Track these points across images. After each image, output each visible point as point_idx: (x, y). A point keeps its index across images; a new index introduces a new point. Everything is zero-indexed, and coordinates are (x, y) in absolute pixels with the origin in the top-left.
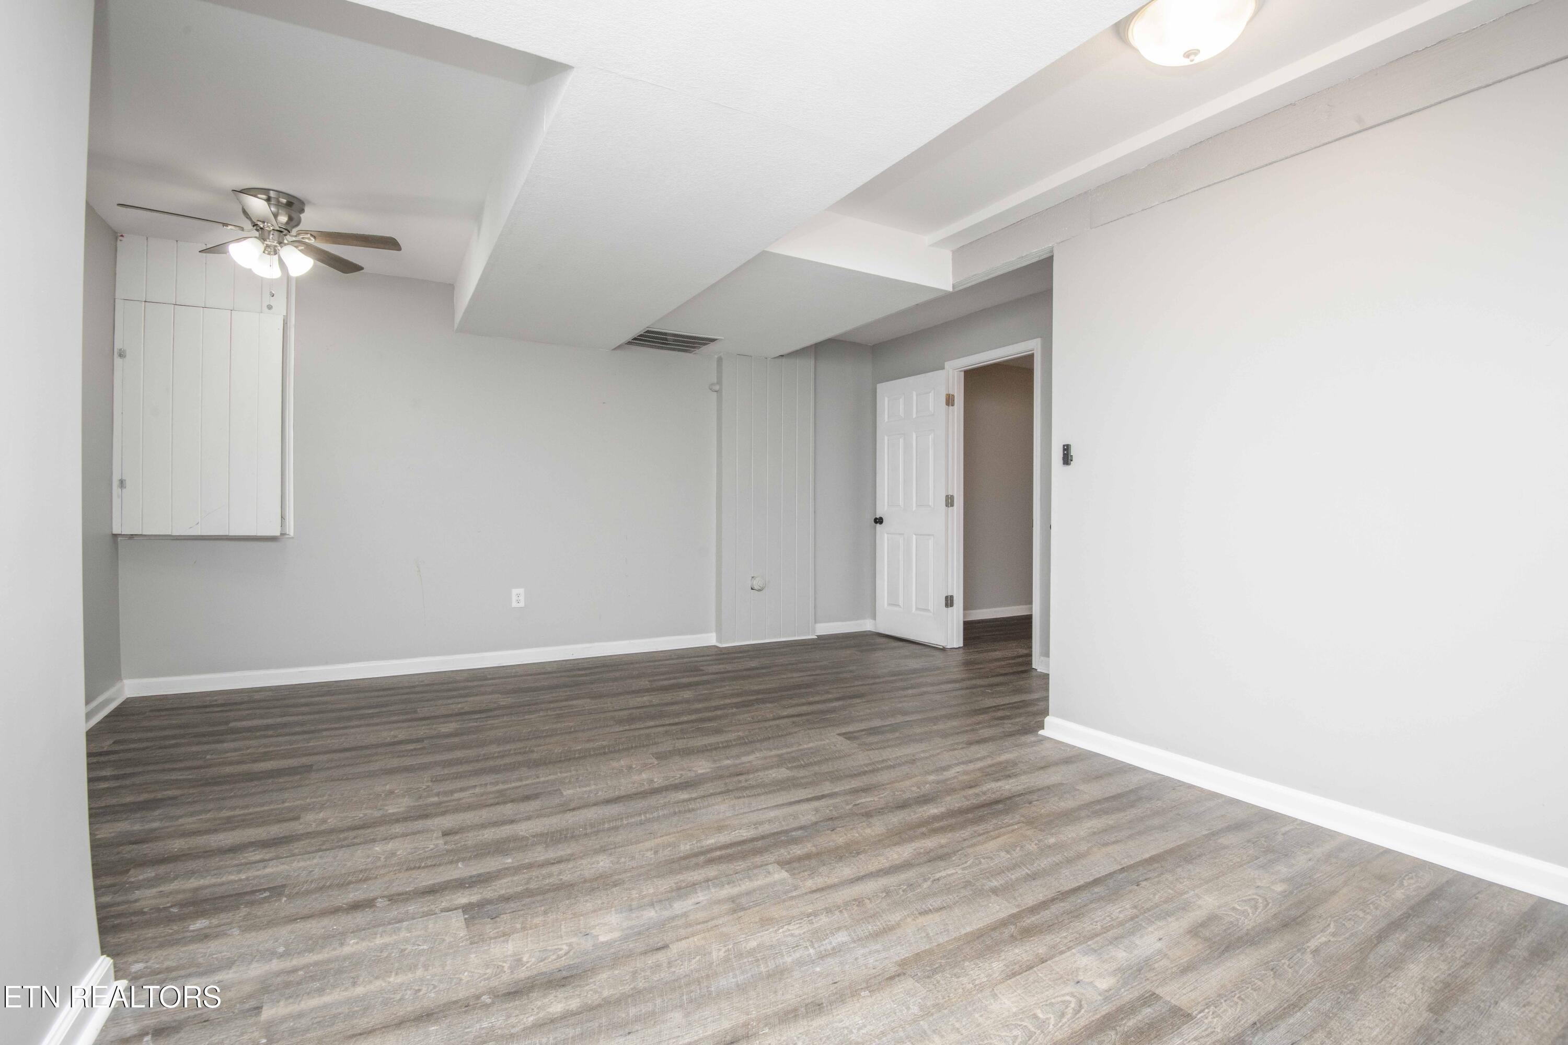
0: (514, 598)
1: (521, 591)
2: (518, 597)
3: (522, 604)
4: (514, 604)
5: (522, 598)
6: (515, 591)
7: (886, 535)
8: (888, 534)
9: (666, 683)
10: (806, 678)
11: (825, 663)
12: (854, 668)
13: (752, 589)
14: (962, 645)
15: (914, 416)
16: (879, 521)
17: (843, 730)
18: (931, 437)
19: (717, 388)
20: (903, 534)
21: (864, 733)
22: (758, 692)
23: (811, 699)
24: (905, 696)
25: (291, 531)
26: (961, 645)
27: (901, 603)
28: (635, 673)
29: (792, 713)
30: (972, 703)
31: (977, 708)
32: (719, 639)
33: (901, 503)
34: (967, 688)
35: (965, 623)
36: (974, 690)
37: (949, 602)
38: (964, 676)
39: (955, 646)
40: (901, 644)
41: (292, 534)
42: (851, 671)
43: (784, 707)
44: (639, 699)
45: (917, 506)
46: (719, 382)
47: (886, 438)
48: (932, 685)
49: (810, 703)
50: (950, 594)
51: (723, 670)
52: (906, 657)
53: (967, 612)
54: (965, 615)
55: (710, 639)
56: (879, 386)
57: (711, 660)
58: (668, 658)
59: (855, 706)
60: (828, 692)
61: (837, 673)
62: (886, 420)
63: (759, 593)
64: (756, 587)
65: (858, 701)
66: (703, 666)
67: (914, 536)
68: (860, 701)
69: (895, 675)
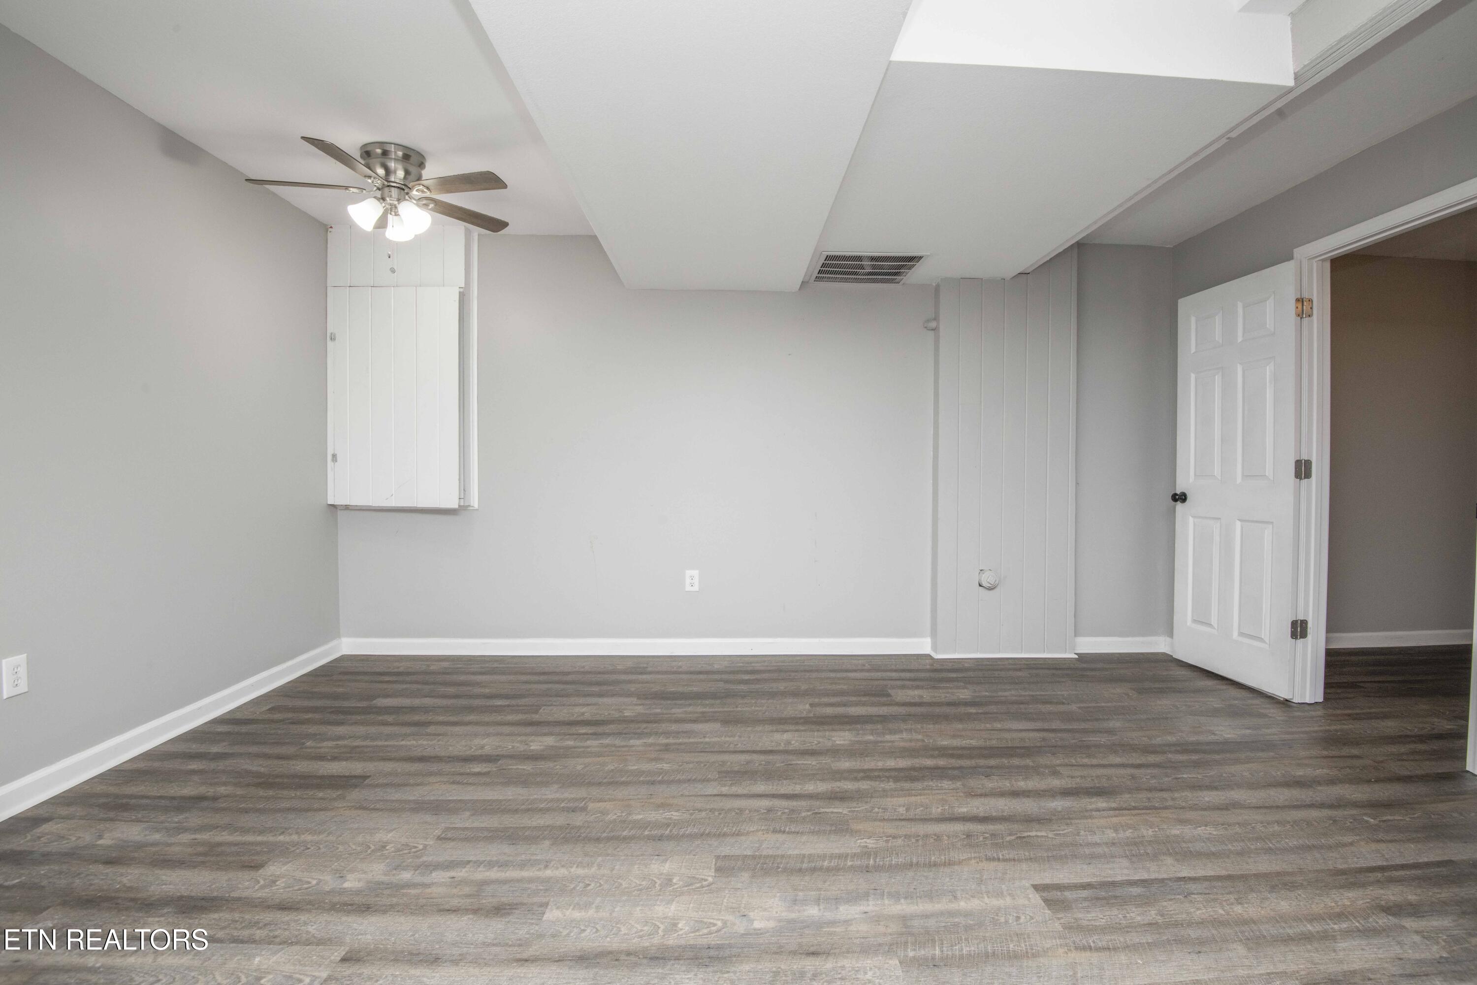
0: (688, 581)
1: (695, 573)
2: (692, 579)
3: (696, 588)
4: (688, 588)
5: (696, 581)
6: (689, 573)
7: (1191, 520)
8: (1194, 517)
9: (829, 711)
10: (1032, 735)
11: (1074, 707)
12: (1118, 724)
13: (980, 585)
14: (1321, 700)
15: (1240, 339)
16: (1180, 498)
17: (1048, 877)
18: (1269, 370)
19: (933, 324)
20: (1220, 518)
21: (1085, 893)
22: (944, 752)
23: (1022, 784)
24: (1194, 808)
25: (475, 502)
26: (1320, 698)
27: (1214, 621)
28: (804, 687)
29: (975, 811)
30: (1330, 848)
31: (1340, 867)
32: (935, 647)
33: (1217, 472)
34: (1322, 806)
35: (1329, 653)
36: (1338, 813)
37: (1299, 629)
38: (1318, 772)
39: (1307, 701)
40: (1210, 683)
41: (476, 506)
42: (1110, 732)
43: (972, 794)
44: (777, 736)
45: (1245, 477)
46: (936, 319)
47: (1193, 376)
48: (1252, 786)
49: (1015, 794)
50: (1301, 617)
51: (917, 700)
52: (1215, 713)
53: (1331, 635)
54: (1328, 640)
55: (922, 646)
56: (1181, 302)
57: (910, 680)
58: (860, 667)
59: (1091, 817)
60: (1055, 773)
61: (1085, 731)
62: (1193, 350)
63: (987, 591)
64: (984, 584)
65: (1101, 803)
66: (893, 688)
67: (1238, 524)
68: (1104, 805)
69: (1185, 751)
